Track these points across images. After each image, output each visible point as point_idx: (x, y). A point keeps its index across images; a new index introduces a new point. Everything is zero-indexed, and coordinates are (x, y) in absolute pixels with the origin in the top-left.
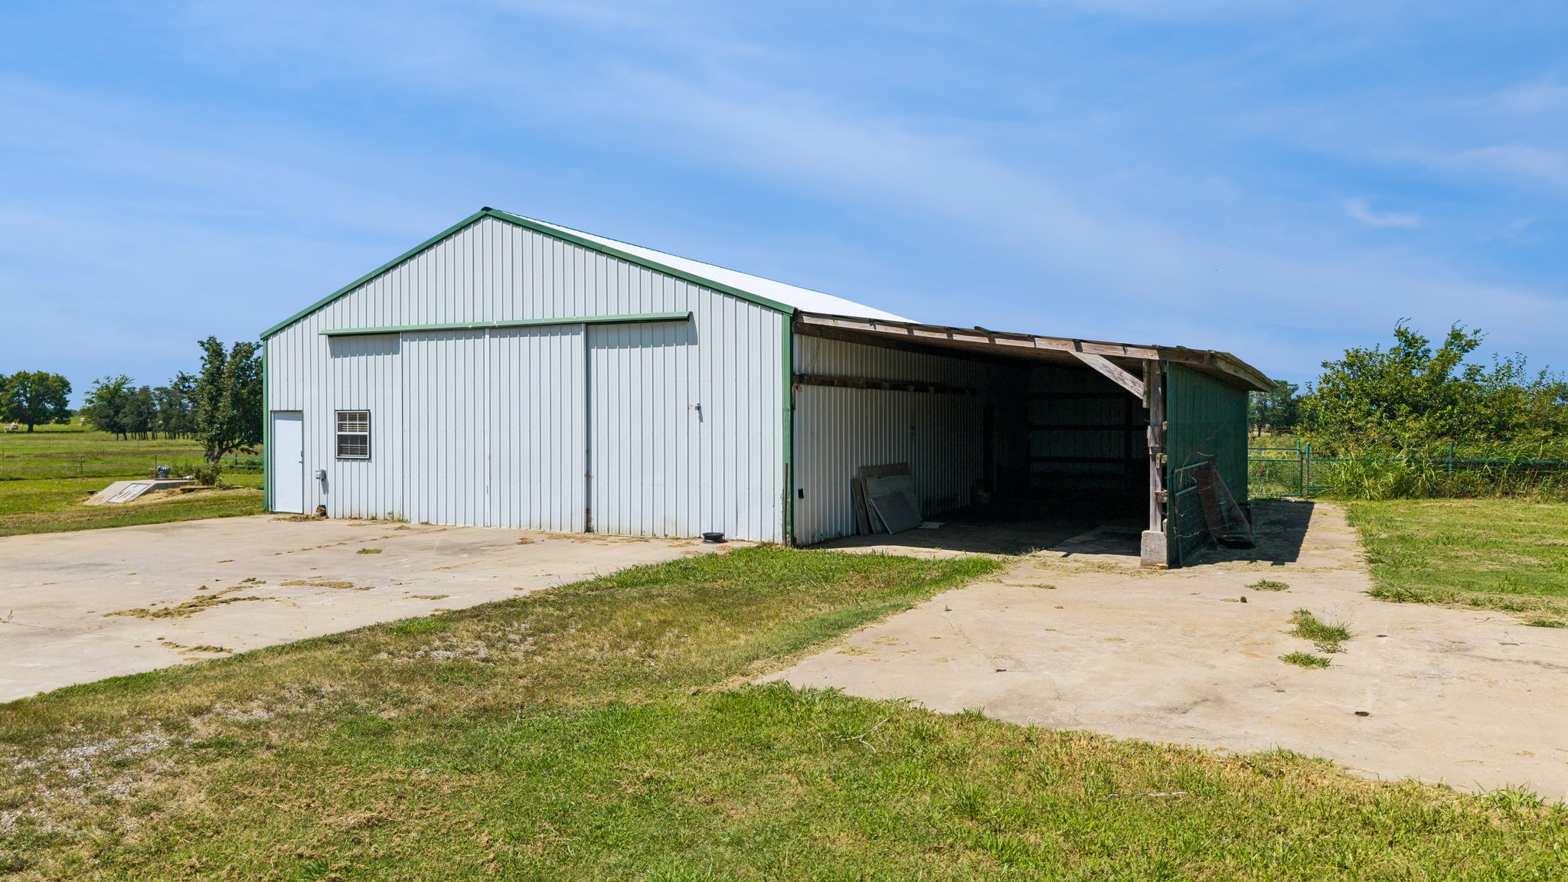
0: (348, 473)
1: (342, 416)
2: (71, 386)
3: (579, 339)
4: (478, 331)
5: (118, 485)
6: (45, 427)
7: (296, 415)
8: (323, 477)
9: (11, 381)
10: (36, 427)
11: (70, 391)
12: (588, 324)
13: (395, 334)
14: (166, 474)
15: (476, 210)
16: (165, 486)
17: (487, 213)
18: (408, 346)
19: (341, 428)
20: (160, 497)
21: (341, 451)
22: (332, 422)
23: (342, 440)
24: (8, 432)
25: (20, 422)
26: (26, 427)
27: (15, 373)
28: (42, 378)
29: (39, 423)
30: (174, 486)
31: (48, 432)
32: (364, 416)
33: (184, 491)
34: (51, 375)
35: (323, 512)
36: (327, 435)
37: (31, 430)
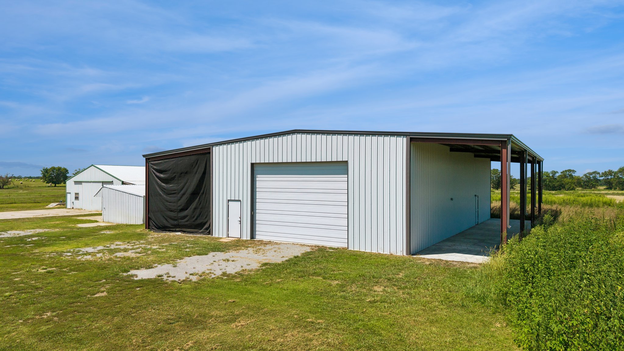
0: (76, 202)
1: (75, 194)
2: (69, 171)
3: (101, 184)
4: (91, 182)
5: (52, 204)
6: (60, 185)
7: (70, 193)
8: (73, 203)
9: (49, 170)
10: (57, 185)
11: (68, 173)
12: (103, 182)
13: (82, 182)
14: (61, 202)
15: (91, 165)
16: (60, 204)
17: (92, 165)
18: (83, 184)
19: (75, 195)
20: (59, 206)
21: (75, 199)
22: (74, 194)
23: (75, 197)
24: (48, 187)
25: (52, 183)
26: (54, 185)
27: (51, 167)
28: (59, 169)
29: (58, 184)
30: (61, 204)
31: (61, 187)
32: (78, 194)
33: (63, 205)
34: (62, 167)
35: (73, 208)
36: (74, 196)
37: (55, 186)
